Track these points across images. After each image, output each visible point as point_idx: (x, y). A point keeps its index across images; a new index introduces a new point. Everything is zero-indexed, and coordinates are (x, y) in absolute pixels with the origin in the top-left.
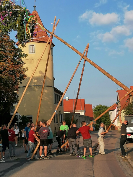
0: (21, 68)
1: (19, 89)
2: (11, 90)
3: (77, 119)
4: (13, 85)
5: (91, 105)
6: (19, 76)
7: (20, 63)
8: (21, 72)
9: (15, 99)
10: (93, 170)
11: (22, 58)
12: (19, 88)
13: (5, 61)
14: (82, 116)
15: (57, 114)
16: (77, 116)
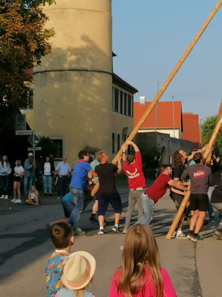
0: (39, 29)
1: (35, 77)
2: (18, 78)
3: (164, 147)
4: (21, 67)
5: (196, 117)
6: (34, 47)
7: (36, 18)
8: (38, 39)
9: (26, 99)
10: (195, 257)
11: (41, 7)
12: (34, 73)
13: (4, 11)
14: (174, 140)
15: (119, 135)
16: (163, 139)
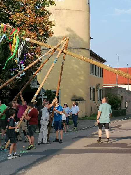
0: (45, 21)
3: (122, 96)
6: (42, 32)
7: (43, 14)
8: (44, 28)
11: (46, 7)
12: (41, 50)
13: (24, 10)
14: (128, 91)
15: (94, 88)
16: (121, 91)
